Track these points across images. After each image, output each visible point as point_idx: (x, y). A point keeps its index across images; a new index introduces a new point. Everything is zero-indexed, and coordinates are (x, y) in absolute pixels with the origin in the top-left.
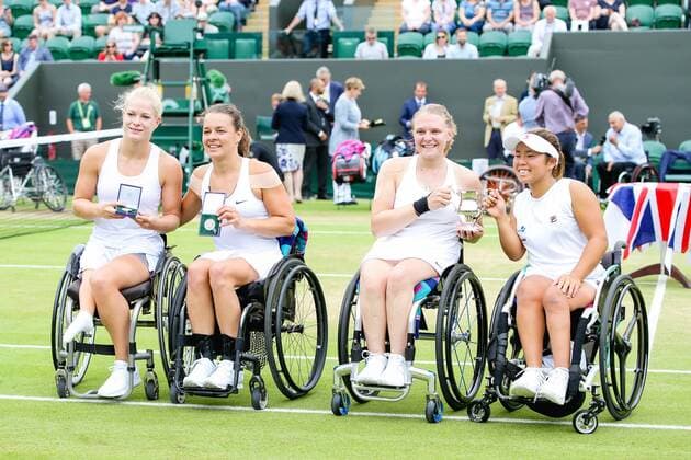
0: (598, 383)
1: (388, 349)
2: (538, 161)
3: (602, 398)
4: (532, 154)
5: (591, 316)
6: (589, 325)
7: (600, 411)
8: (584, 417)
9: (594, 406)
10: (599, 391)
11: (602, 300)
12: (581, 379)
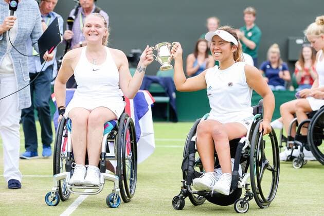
0: (249, 182)
1: (87, 162)
2: (226, 47)
3: (251, 191)
4: (223, 42)
5: (245, 142)
6: (244, 148)
7: (250, 199)
8: (241, 203)
9: (246, 196)
10: (250, 187)
11: (251, 133)
12: (239, 180)
